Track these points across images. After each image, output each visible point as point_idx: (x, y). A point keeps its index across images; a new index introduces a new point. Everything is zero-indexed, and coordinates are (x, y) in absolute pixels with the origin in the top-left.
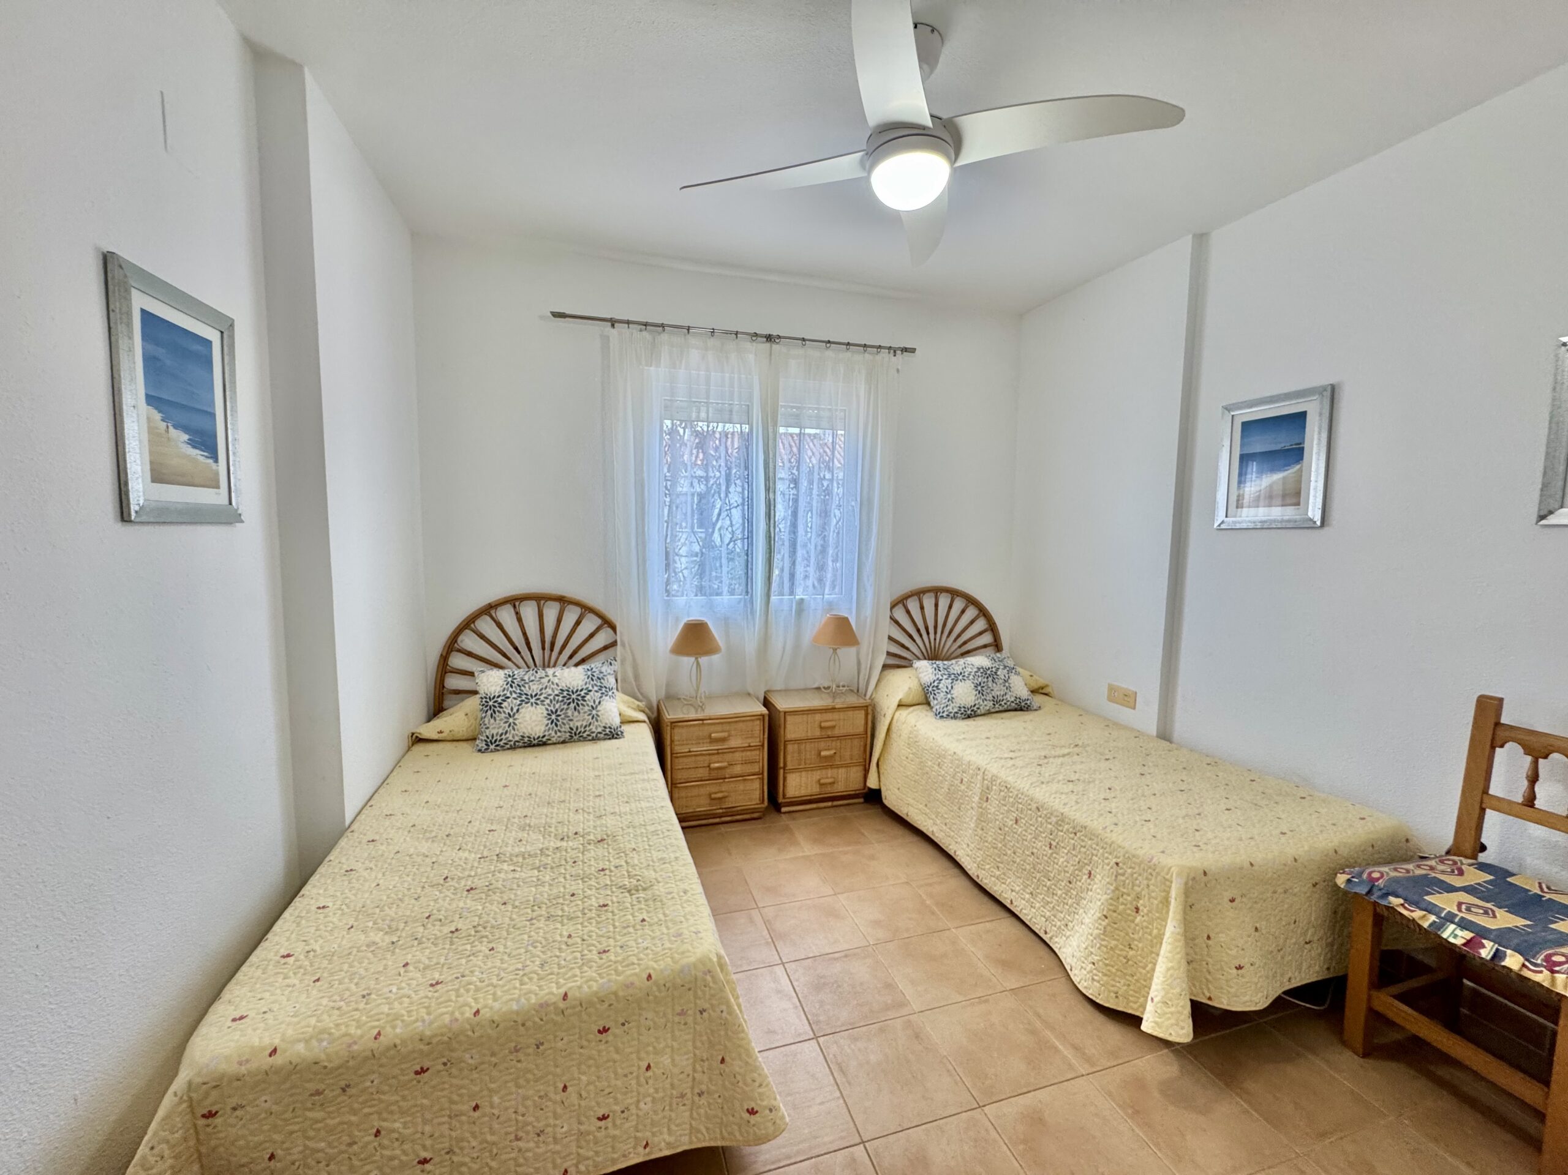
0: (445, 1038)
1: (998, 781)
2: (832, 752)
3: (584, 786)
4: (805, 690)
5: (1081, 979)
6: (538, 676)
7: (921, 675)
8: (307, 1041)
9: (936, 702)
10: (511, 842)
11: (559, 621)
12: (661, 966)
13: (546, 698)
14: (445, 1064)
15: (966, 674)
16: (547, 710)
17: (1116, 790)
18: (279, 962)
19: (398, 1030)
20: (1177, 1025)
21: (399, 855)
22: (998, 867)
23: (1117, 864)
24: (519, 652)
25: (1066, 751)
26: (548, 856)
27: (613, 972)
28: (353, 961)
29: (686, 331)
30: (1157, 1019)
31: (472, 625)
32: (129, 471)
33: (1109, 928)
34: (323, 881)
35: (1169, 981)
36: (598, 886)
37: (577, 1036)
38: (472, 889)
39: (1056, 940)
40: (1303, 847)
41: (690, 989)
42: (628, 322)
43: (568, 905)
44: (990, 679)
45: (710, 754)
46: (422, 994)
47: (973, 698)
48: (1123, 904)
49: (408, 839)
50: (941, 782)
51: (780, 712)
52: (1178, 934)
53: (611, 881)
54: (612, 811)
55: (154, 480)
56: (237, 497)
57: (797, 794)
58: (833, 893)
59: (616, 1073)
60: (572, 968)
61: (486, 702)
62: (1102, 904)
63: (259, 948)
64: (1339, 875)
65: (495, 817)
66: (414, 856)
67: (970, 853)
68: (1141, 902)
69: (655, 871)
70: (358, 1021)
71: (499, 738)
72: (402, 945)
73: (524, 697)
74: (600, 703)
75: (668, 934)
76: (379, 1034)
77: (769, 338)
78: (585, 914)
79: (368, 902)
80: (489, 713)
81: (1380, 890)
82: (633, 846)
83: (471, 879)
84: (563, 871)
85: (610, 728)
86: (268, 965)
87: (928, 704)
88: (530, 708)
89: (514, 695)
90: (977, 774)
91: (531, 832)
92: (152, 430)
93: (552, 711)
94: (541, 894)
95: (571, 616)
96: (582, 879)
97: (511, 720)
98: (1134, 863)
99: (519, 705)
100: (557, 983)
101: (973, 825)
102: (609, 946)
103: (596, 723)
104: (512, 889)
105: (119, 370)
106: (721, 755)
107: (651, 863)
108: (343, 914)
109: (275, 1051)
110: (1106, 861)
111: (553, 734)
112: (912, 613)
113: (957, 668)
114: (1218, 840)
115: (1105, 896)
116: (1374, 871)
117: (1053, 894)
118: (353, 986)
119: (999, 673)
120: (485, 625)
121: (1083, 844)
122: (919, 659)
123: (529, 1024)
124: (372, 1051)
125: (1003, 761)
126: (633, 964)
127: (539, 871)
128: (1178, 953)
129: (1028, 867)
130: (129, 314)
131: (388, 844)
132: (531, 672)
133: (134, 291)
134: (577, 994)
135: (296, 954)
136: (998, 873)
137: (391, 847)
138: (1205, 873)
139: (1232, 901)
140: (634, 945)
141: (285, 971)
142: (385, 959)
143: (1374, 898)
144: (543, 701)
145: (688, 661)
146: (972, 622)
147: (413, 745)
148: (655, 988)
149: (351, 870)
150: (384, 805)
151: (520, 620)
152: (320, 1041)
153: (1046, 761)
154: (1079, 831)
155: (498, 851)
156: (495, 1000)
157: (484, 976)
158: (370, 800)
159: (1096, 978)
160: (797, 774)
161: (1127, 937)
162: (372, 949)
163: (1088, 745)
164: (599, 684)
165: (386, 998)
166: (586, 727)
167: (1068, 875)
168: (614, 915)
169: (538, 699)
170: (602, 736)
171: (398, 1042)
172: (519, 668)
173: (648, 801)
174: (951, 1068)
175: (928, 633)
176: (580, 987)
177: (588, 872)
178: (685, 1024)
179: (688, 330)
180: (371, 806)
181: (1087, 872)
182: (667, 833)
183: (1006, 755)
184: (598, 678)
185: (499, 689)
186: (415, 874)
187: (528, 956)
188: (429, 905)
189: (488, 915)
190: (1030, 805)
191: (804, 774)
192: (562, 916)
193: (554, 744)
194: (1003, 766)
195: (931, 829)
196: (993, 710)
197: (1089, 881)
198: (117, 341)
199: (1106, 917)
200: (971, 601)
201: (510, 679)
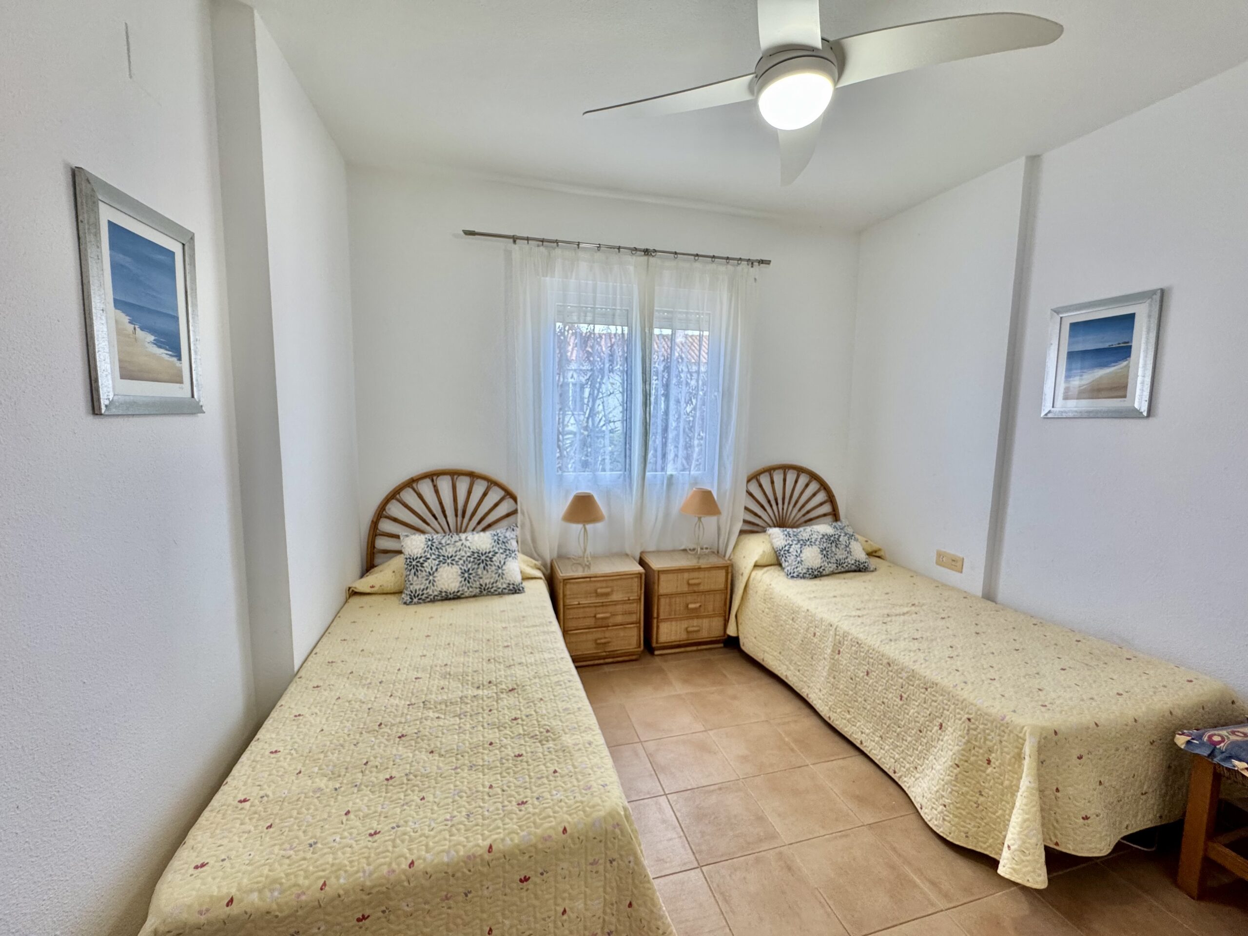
0: (384, 889)
1: (850, 637)
2: (697, 605)
3: (493, 637)
4: (674, 551)
5: (933, 818)
6: (453, 540)
7: (774, 541)
8: (260, 891)
9: (787, 564)
10: (434, 689)
11: (469, 493)
12: (574, 820)
13: (460, 559)
14: (384, 912)
15: (813, 540)
16: (461, 569)
17: (957, 648)
18: (237, 807)
19: (342, 881)
20: (1034, 872)
21: (340, 701)
22: (849, 712)
23: (969, 720)
24: (436, 519)
25: (905, 610)
26: (467, 703)
27: (532, 825)
28: (301, 807)
29: (576, 246)
30: (1015, 867)
31: (398, 496)
32: (98, 369)
33: (960, 776)
34: (275, 724)
35: (1026, 832)
36: (512, 735)
37: (501, 884)
38: (403, 736)
39: (905, 779)
40: (1141, 708)
41: (601, 841)
42: (528, 239)
43: (488, 754)
44: (834, 545)
45: (596, 607)
46: (362, 843)
47: (820, 561)
48: (974, 755)
49: (347, 685)
50: (795, 634)
51: (653, 571)
52: (1033, 788)
53: (524, 730)
54: (519, 661)
55: (122, 377)
56: (199, 391)
57: (669, 640)
58: (703, 729)
59: (535, 918)
60: (496, 820)
61: (410, 562)
62: (954, 754)
63: (220, 792)
64: (1177, 736)
65: (419, 665)
66: (353, 702)
67: (822, 697)
68: (993, 755)
69: (561, 720)
70: (306, 871)
71: (421, 593)
72: (344, 792)
73: (441, 558)
74: (504, 563)
75: (578, 786)
76: (324, 884)
77: (647, 252)
78: (503, 764)
79: (314, 747)
80: (413, 571)
81: (1222, 752)
82: (540, 696)
83: (402, 725)
84: (481, 719)
85: (513, 584)
86: (226, 810)
87: (780, 565)
88: (447, 567)
89: (434, 557)
90: (829, 630)
91: (451, 680)
92: (120, 332)
93: (465, 570)
94: (463, 742)
95: (479, 488)
96: (498, 728)
97: (431, 578)
98: (987, 720)
99: (438, 565)
100: (482, 835)
101: (825, 674)
102: (526, 797)
103: (502, 580)
104: (437, 737)
105: (88, 277)
106: (604, 608)
107: (558, 714)
108: (292, 759)
109: (231, 901)
110: (958, 716)
111: (466, 589)
112: (764, 487)
113: (804, 535)
114: (1061, 701)
115: (957, 748)
116: (1215, 735)
117: (903, 739)
118: (301, 833)
119: (841, 539)
120: (408, 496)
121: (934, 698)
122: (770, 527)
123: (459, 874)
124: (319, 901)
125: (852, 618)
126: (550, 817)
127: (460, 719)
128: (1034, 806)
129: (878, 714)
130: (97, 225)
131: (331, 690)
132: (447, 537)
133: (101, 204)
134: (501, 847)
135: (252, 799)
136: (848, 716)
137: (333, 693)
138: (1056, 733)
139: (1080, 758)
140: (549, 797)
141: (243, 816)
142: (329, 805)
143: (1216, 760)
144: (457, 562)
145: (577, 528)
146: (814, 495)
147: (350, 597)
148: (569, 841)
149: (300, 715)
150: (326, 653)
151: (437, 492)
152: (272, 891)
153: (889, 619)
154: (930, 687)
155: (423, 698)
156: (427, 851)
157: (417, 826)
158: (315, 647)
159: (947, 818)
160: (669, 623)
161: (978, 785)
162: (318, 795)
163: (923, 604)
164: (504, 547)
165: (331, 848)
166: (493, 584)
167: (918, 725)
168: (528, 765)
169: (453, 560)
170: (506, 591)
171: (341, 892)
172: (437, 533)
173: (550, 653)
174: (823, 900)
175: (777, 504)
176: (503, 840)
177: (503, 721)
178: (597, 872)
179: (578, 245)
180: (316, 654)
181: (938, 724)
182: (568, 684)
183: (854, 613)
184: (503, 542)
185: (420, 551)
186: (353, 720)
187: (455, 807)
188: (367, 752)
189: (418, 763)
190: (880, 660)
191: (674, 623)
192: (483, 766)
193: (467, 597)
194: (853, 624)
195: (785, 674)
196: (836, 571)
197: (939, 732)
198: (86, 250)
199: (958, 766)
200: (814, 477)
201: (430, 543)
